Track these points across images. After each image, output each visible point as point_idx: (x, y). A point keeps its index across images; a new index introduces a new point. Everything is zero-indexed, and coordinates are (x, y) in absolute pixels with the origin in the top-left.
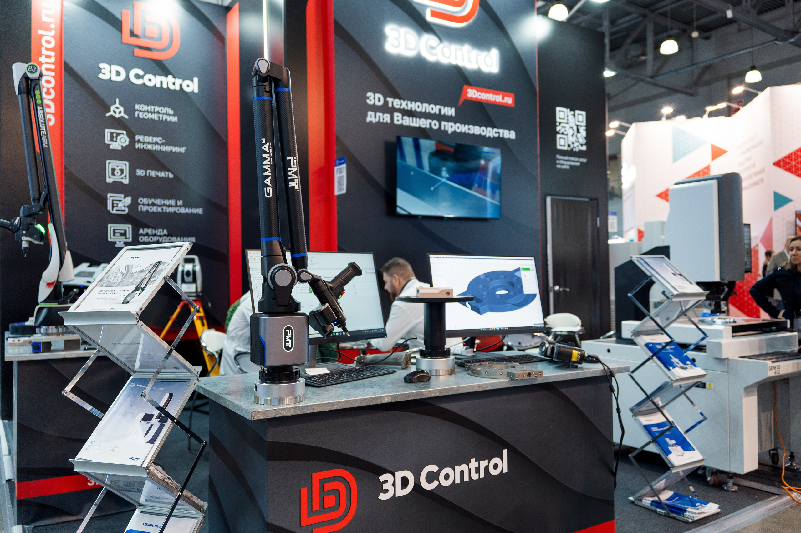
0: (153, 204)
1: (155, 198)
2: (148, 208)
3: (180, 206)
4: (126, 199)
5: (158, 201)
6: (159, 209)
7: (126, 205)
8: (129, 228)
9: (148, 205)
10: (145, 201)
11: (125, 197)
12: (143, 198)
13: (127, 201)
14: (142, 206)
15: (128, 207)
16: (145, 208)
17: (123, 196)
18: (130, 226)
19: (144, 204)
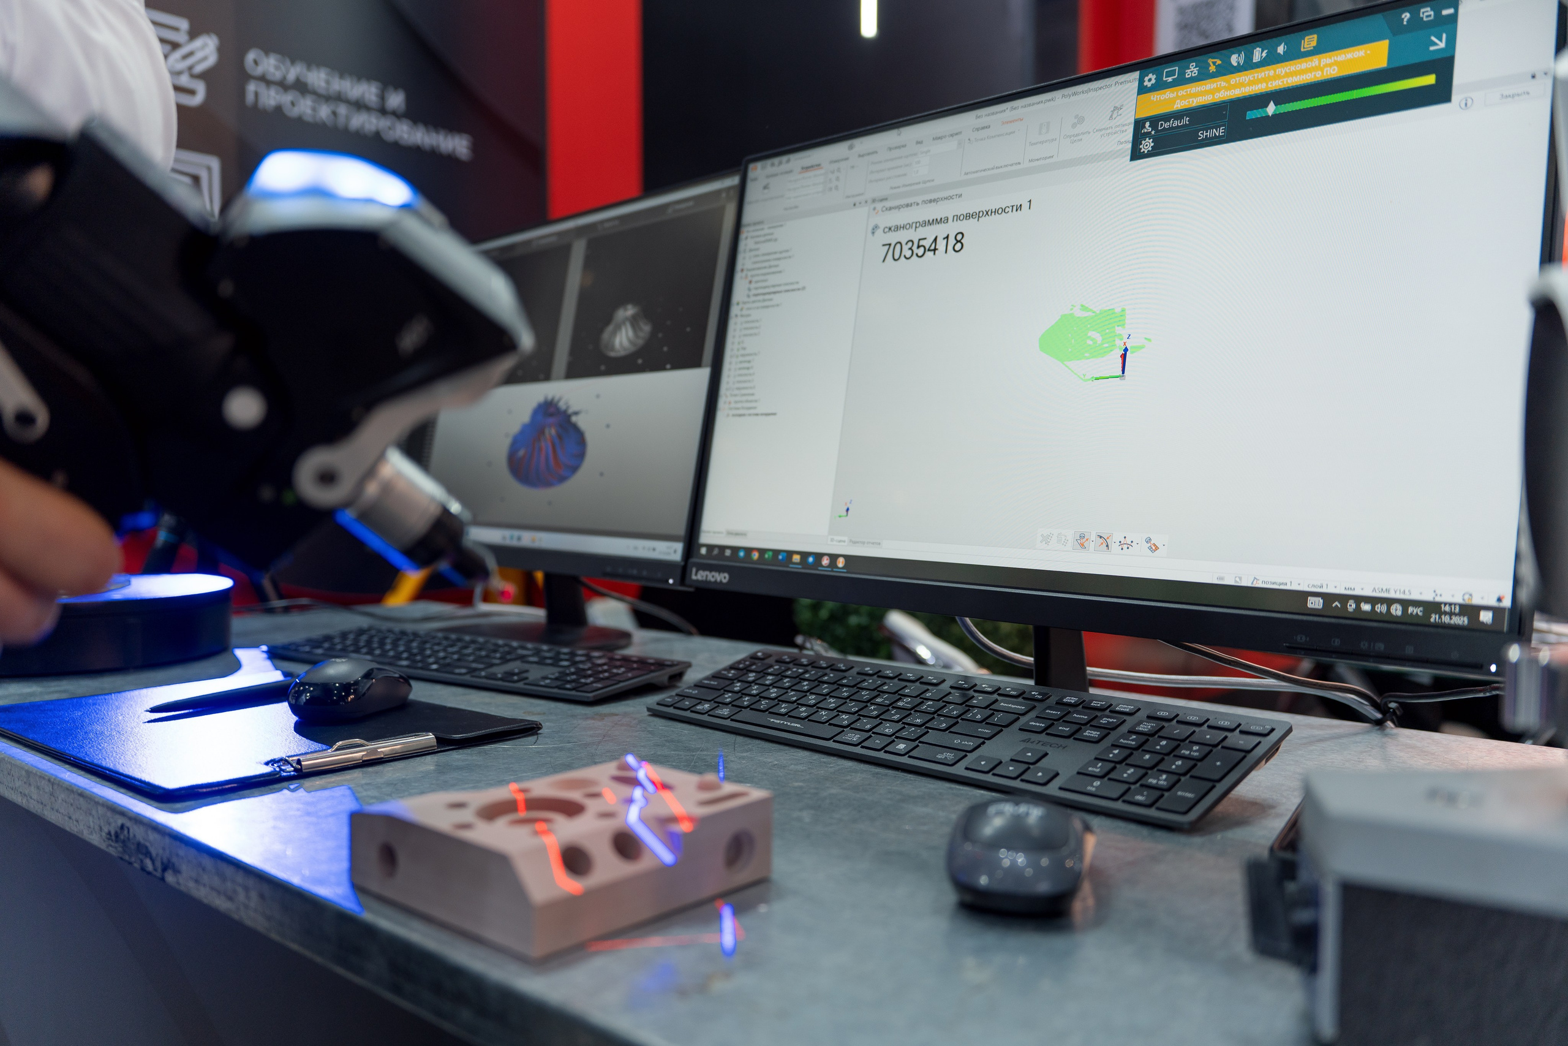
0: (301, 87)
1: (312, 62)
2: (286, 99)
3: (395, 114)
4: (198, 43)
5: (318, 78)
6: (324, 112)
7: (199, 69)
8: (209, 169)
9: (283, 85)
10: (269, 65)
11: (193, 34)
12: (267, 51)
13: (199, 55)
14: (262, 89)
15: (204, 76)
16: (271, 98)
17: (184, 24)
18: (215, 163)
19: (263, 79)
